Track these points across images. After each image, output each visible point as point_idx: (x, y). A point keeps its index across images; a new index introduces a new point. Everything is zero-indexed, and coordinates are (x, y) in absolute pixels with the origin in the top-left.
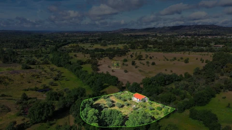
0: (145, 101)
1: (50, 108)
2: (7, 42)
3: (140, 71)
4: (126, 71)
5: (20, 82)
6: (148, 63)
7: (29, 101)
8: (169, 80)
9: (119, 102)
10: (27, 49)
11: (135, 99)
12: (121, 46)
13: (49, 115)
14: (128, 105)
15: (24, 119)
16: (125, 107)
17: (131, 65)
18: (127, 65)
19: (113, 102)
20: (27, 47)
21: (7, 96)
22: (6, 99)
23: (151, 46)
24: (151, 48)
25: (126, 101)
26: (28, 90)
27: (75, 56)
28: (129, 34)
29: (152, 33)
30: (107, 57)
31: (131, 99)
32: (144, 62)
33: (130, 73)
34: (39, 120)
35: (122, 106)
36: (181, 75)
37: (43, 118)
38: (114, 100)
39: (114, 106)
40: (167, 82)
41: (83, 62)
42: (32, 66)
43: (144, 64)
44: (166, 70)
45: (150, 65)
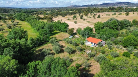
0: (102, 46)
3: (89, 22)
4: (76, 23)
6: (94, 17)
9: (69, 47)
11: (88, 44)
14: (81, 50)
16: (78, 52)
17: (80, 19)
18: (77, 19)
19: (62, 47)
25: (78, 45)
31: (83, 44)
33: (79, 24)
35: (74, 52)
38: (63, 45)
39: (62, 51)
43: (91, 18)
45: (96, 18)
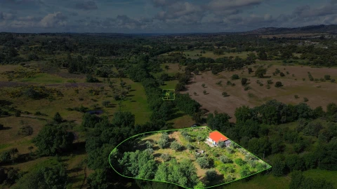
0: (224, 146)
1: (63, 137)
2: (95, 47)
3: (250, 95)
4: (225, 95)
5: (69, 99)
6: (270, 82)
7: (62, 124)
8: (288, 115)
10: (113, 57)
11: (210, 141)
12: (244, 55)
13: (60, 146)
14: (193, 148)
15: (32, 148)
17: (241, 85)
18: (234, 85)
20: (114, 54)
21: (43, 115)
22: (38, 119)
23: (299, 55)
24: (297, 58)
26: (72, 110)
27: (167, 67)
28: (271, 37)
29: (316, 34)
30: (211, 72)
31: (204, 140)
32: (264, 81)
33: (231, 98)
34: (46, 152)
36: (320, 109)
37: (53, 150)
40: (284, 118)
41: (170, 77)
42: (100, 79)
43: (262, 85)
44: (296, 97)
45: (273, 86)
